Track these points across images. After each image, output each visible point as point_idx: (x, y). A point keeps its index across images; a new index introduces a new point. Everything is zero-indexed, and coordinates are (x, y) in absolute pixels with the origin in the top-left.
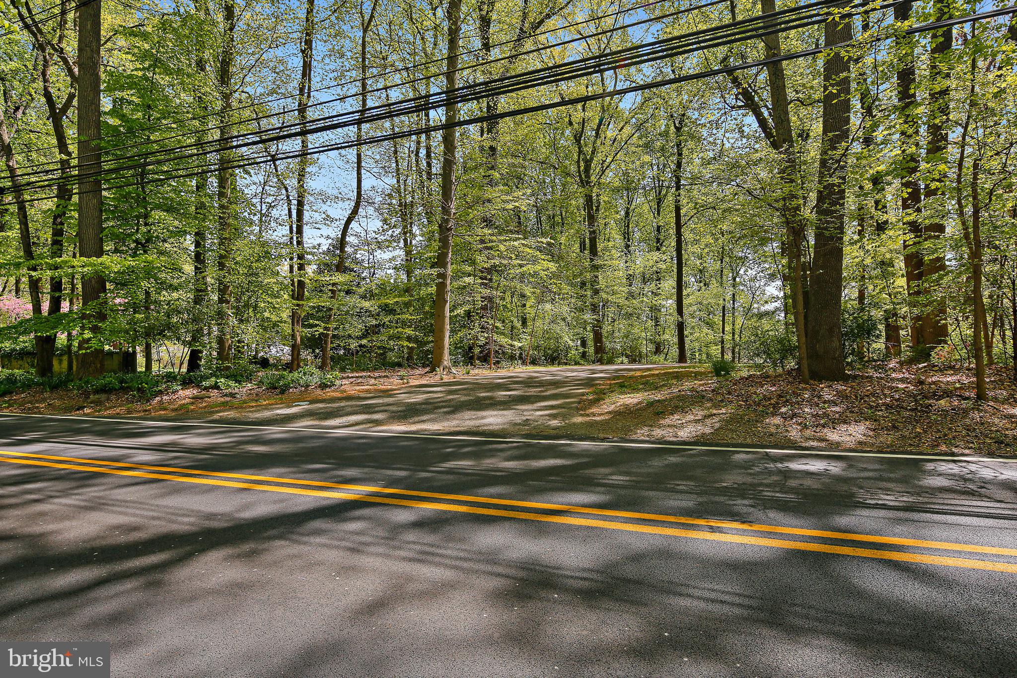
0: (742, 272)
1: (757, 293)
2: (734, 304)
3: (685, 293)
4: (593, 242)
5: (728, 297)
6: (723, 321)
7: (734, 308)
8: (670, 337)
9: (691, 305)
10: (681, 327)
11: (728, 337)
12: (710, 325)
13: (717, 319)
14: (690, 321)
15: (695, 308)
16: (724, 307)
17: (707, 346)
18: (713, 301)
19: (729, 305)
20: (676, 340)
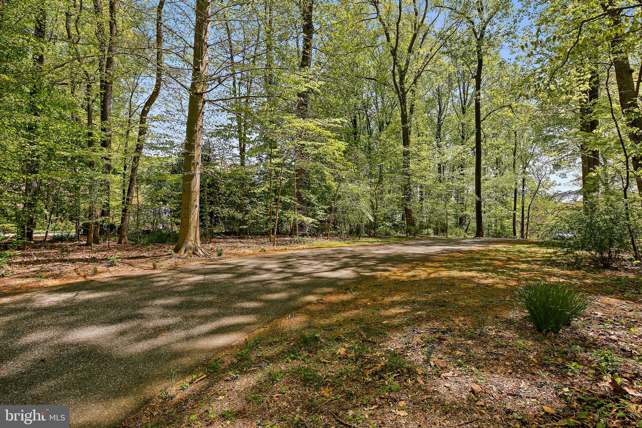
0: (531, 163)
1: (543, 180)
2: (523, 188)
3: (483, 178)
4: (406, 137)
5: (520, 182)
6: (515, 201)
7: (523, 191)
8: (471, 213)
9: (488, 188)
10: (478, 205)
11: (518, 213)
12: (504, 203)
13: (510, 199)
14: (486, 201)
15: (491, 190)
16: (516, 190)
17: (501, 220)
18: (507, 185)
19: (520, 189)
20: (474, 215)
